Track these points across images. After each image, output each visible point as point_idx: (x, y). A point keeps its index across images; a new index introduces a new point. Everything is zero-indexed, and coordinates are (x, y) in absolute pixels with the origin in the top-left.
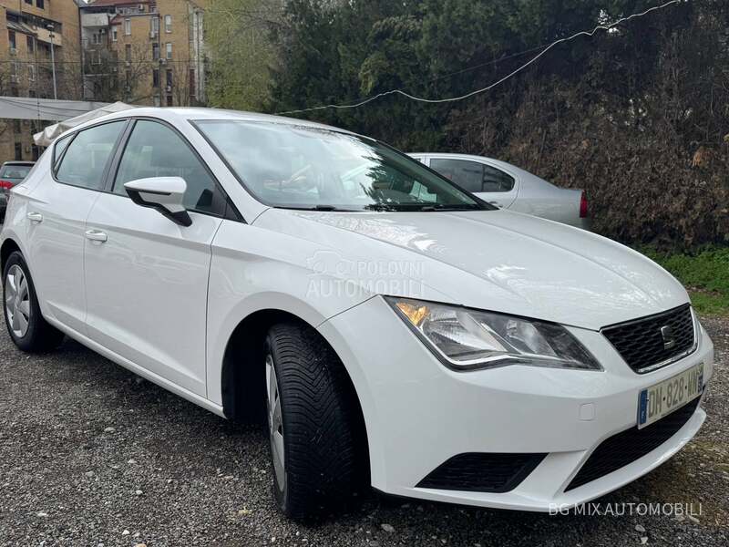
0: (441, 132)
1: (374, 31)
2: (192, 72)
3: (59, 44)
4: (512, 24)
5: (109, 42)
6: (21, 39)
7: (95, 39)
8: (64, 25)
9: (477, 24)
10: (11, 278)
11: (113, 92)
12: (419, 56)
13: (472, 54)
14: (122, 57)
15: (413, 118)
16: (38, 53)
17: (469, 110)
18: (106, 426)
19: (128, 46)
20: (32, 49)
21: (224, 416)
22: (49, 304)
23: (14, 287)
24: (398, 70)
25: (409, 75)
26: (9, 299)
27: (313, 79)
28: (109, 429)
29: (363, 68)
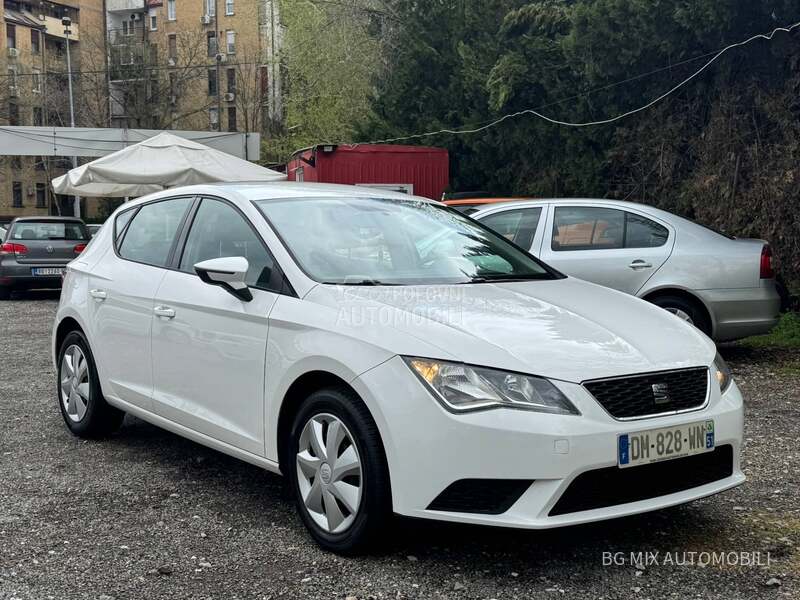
0: (604, 158)
1: (507, 24)
2: (264, 70)
3: (76, 38)
4: (682, 18)
5: (145, 32)
6: (23, 35)
7: (125, 30)
8: (81, 9)
9: (638, 17)
10: (68, 358)
11: (150, 105)
12: (567, 57)
13: (638, 53)
14: (163, 52)
15: (565, 140)
16: (46, 53)
17: (640, 129)
18: (172, 492)
19: (172, 37)
20: (37, 48)
21: (280, 473)
22: (111, 383)
23: (72, 369)
24: (540, 76)
25: (555, 82)
26: (65, 381)
27: (428, 88)
28: (174, 495)
29: (493, 74)
